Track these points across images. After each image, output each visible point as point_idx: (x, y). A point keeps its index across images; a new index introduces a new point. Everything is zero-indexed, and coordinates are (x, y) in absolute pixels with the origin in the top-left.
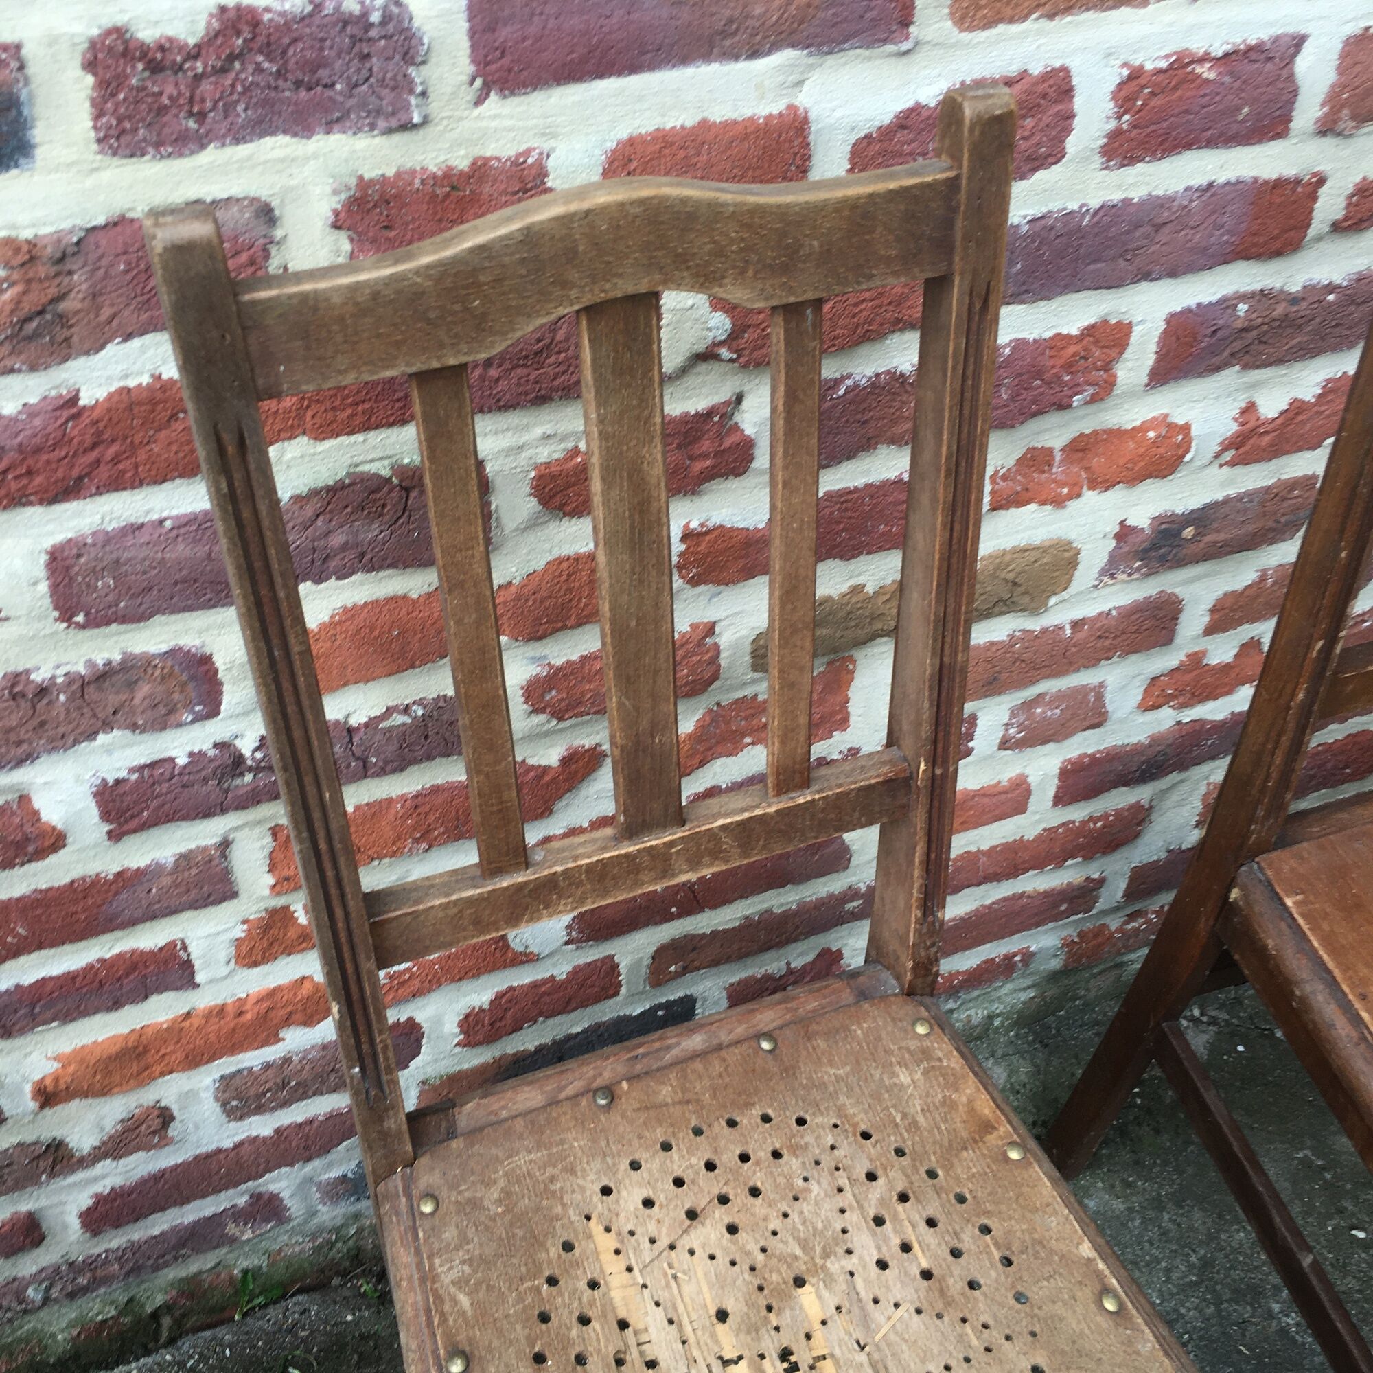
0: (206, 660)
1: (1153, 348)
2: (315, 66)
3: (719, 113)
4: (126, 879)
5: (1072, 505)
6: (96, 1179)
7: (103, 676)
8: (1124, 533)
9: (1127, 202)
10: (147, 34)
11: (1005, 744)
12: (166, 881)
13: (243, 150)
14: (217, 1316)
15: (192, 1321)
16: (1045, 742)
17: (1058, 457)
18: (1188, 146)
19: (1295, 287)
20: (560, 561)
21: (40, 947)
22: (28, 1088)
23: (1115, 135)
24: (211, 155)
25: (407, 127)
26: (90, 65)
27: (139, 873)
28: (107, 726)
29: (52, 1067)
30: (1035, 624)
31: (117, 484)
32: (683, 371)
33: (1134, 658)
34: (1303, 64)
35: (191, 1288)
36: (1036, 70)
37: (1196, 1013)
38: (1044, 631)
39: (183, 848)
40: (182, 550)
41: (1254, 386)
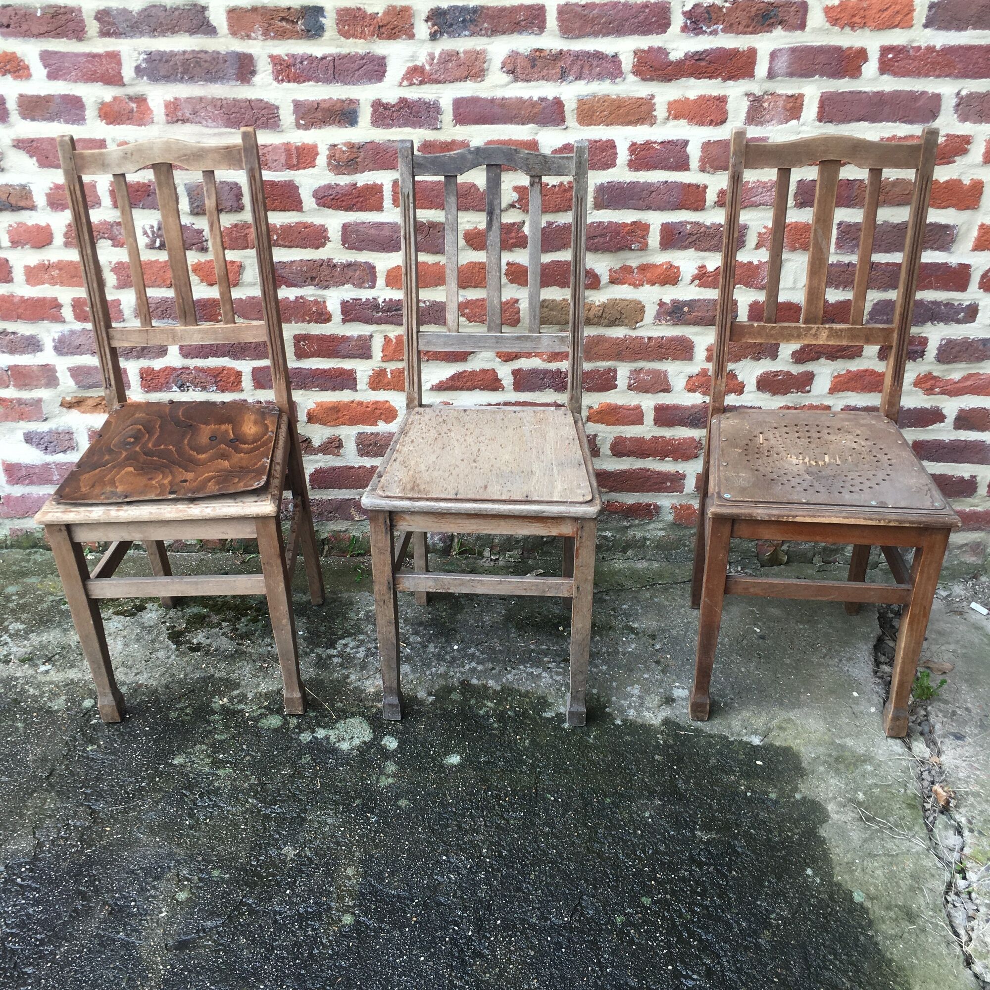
0: (374, 268)
1: (659, 234)
2: (418, 113)
3: (514, 138)
4: (345, 339)
5: (641, 288)
6: (317, 461)
7: (349, 265)
8: (661, 304)
9: (638, 182)
10: (384, 101)
11: (630, 387)
12: (354, 343)
13: (400, 129)
14: (343, 552)
15: (334, 552)
16: (647, 392)
17: (636, 271)
18: (656, 168)
19: (708, 223)
20: (471, 263)
21: (319, 356)
22: (306, 411)
23: (630, 161)
24: (394, 130)
25: (437, 129)
26: (372, 106)
27: (348, 337)
28: (347, 282)
29: (313, 406)
30: (634, 334)
31: (361, 209)
32: (506, 210)
33: (678, 362)
34: (689, 149)
35: (336, 534)
36: (604, 139)
37: (739, 569)
38: (637, 337)
39: (360, 333)
40: (373, 231)
41: (703, 258)
